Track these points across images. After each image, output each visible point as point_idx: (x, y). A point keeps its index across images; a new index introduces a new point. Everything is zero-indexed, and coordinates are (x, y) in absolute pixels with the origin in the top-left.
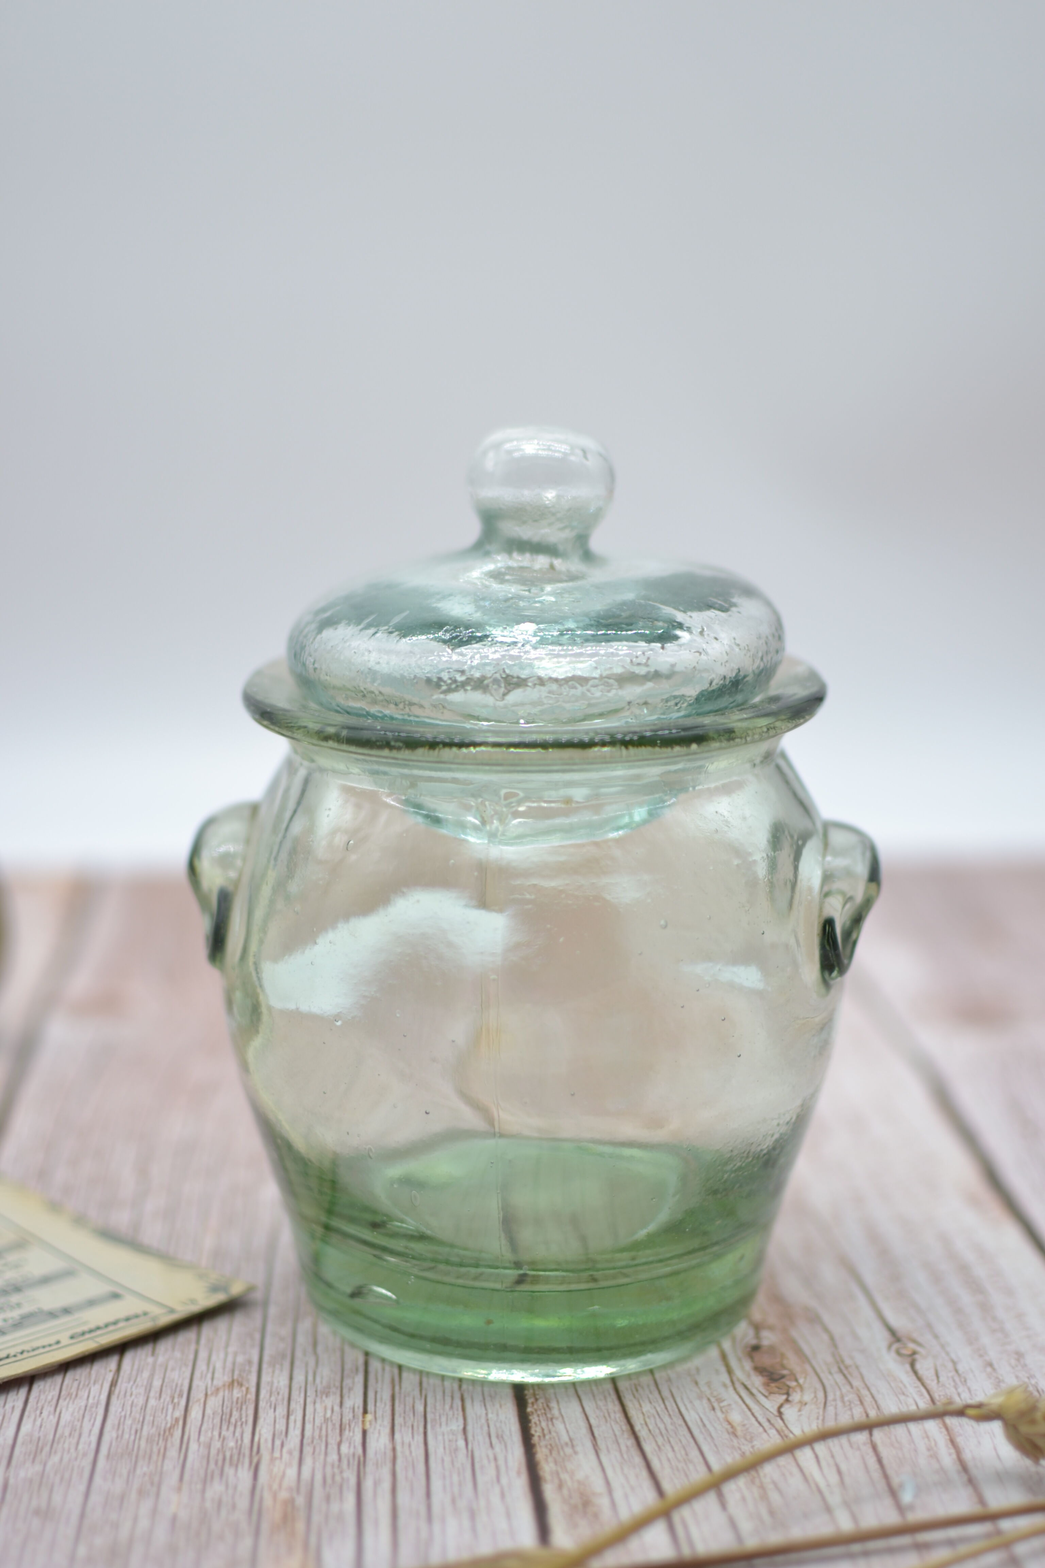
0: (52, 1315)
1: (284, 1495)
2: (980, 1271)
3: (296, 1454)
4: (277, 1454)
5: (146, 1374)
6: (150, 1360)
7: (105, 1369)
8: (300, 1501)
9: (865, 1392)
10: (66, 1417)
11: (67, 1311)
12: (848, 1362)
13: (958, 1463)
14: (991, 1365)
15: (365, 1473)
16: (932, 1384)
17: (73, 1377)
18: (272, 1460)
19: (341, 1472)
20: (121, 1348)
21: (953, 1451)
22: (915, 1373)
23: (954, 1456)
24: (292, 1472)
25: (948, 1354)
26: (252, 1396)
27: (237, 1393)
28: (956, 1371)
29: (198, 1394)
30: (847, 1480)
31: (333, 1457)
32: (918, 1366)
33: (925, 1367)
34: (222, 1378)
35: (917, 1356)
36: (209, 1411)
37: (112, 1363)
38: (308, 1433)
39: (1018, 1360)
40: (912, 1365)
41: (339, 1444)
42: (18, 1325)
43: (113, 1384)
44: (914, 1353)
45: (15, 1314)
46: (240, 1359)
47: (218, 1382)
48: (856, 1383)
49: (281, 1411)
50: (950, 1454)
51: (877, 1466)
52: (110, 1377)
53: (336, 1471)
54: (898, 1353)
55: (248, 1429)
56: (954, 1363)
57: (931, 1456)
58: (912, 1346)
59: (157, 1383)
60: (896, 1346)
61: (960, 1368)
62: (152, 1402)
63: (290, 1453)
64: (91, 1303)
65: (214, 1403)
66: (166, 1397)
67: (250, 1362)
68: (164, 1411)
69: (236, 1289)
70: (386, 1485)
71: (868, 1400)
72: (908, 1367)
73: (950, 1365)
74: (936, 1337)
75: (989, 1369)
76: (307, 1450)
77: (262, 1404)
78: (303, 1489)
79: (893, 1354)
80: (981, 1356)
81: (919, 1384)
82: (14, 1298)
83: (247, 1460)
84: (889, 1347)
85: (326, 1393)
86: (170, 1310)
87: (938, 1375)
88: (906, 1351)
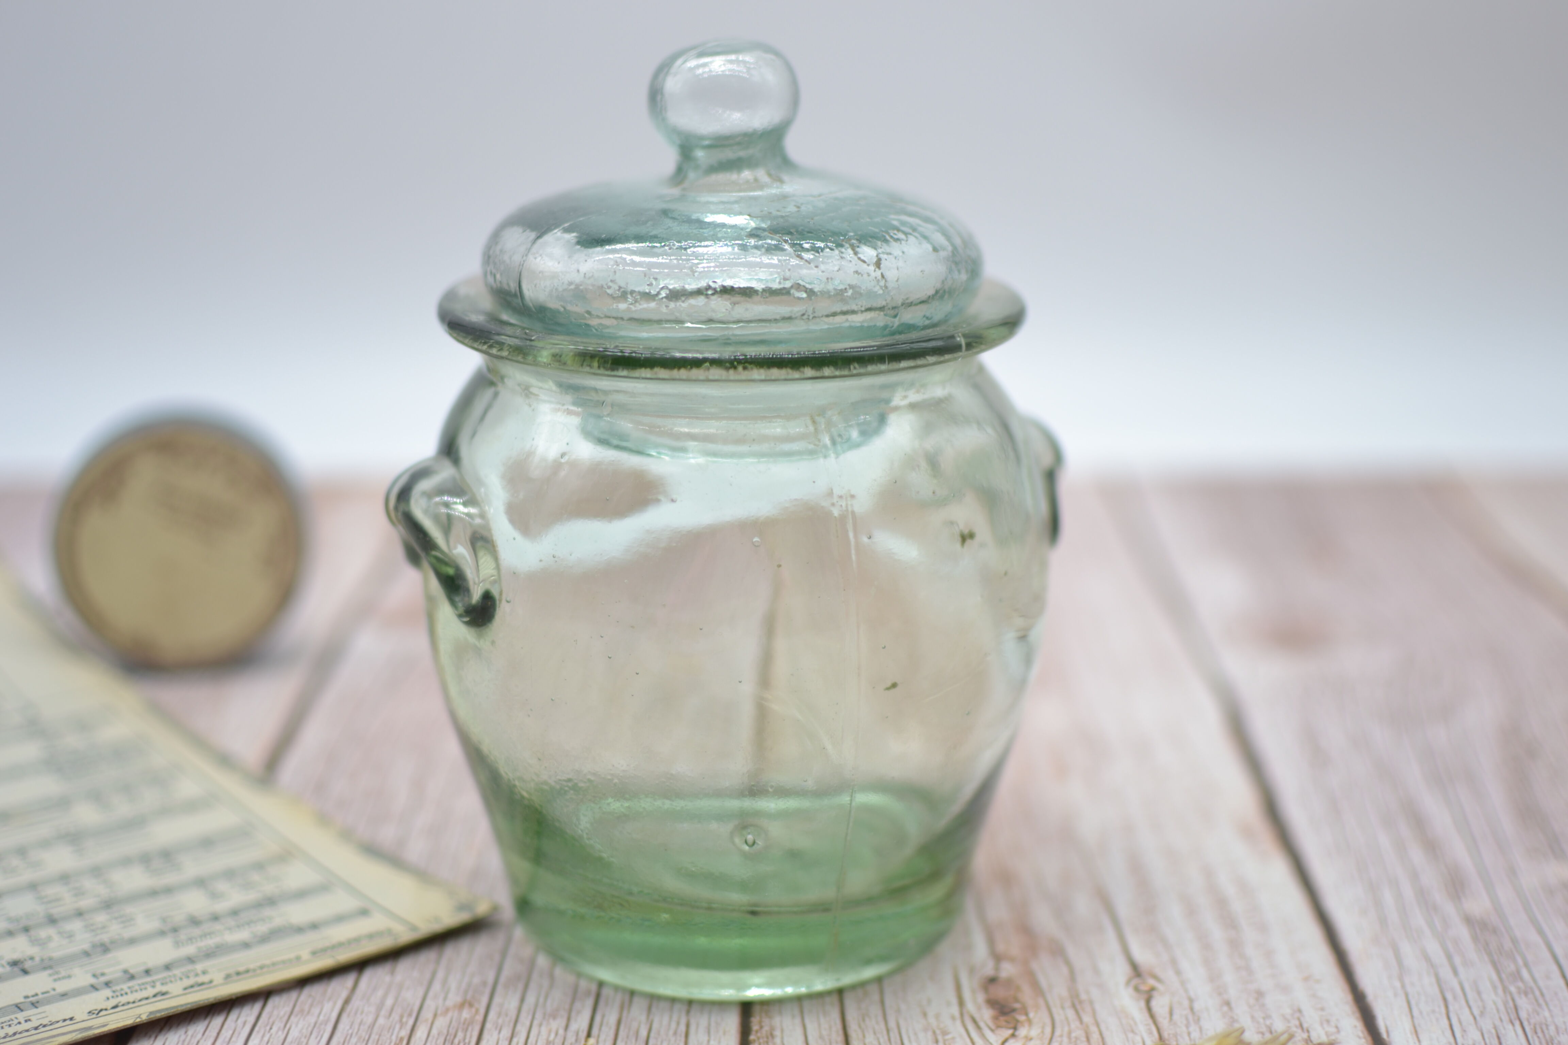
0: (299, 930)
2: (1238, 906)
5: (380, 993)
6: (387, 979)
7: (340, 987)
9: (1093, 1029)
10: (294, 1033)
11: (314, 926)
12: (1083, 996)
14: (1228, 1003)
16: (1164, 1022)
17: (309, 992)
20: (360, 965)
22: (1149, 1009)
25: (1186, 991)
26: (479, 1018)
27: (466, 1014)
28: (1192, 1009)
29: (427, 1014)
32: (1155, 1004)
33: (1160, 1005)
34: (454, 998)
35: (1155, 994)
36: (434, 1032)
37: (349, 980)
39: (1257, 999)
40: (1148, 1002)
42: (265, 939)
43: (347, 1001)
44: (1153, 989)
45: (262, 928)
46: (476, 980)
47: (450, 1003)
48: (1087, 1019)
49: (506, 1033)
52: (344, 994)
54: (1137, 989)
56: (1191, 1000)
58: (1151, 982)
59: (389, 1002)
60: (1136, 981)
61: (1197, 1006)
62: (381, 1021)
64: (340, 919)
65: (441, 1023)
66: (395, 1016)
67: (484, 984)
68: (391, 1031)
69: (482, 909)
71: (1095, 1037)
72: (1143, 1004)
73: (1186, 1003)
74: (1178, 972)
75: (1225, 1009)
77: (488, 1025)
79: (1130, 990)
80: (1220, 994)
81: (1150, 1021)
82: (267, 912)
84: (1128, 983)
85: (554, 1016)
86: (414, 928)
87: (1171, 1013)
88: (1144, 988)
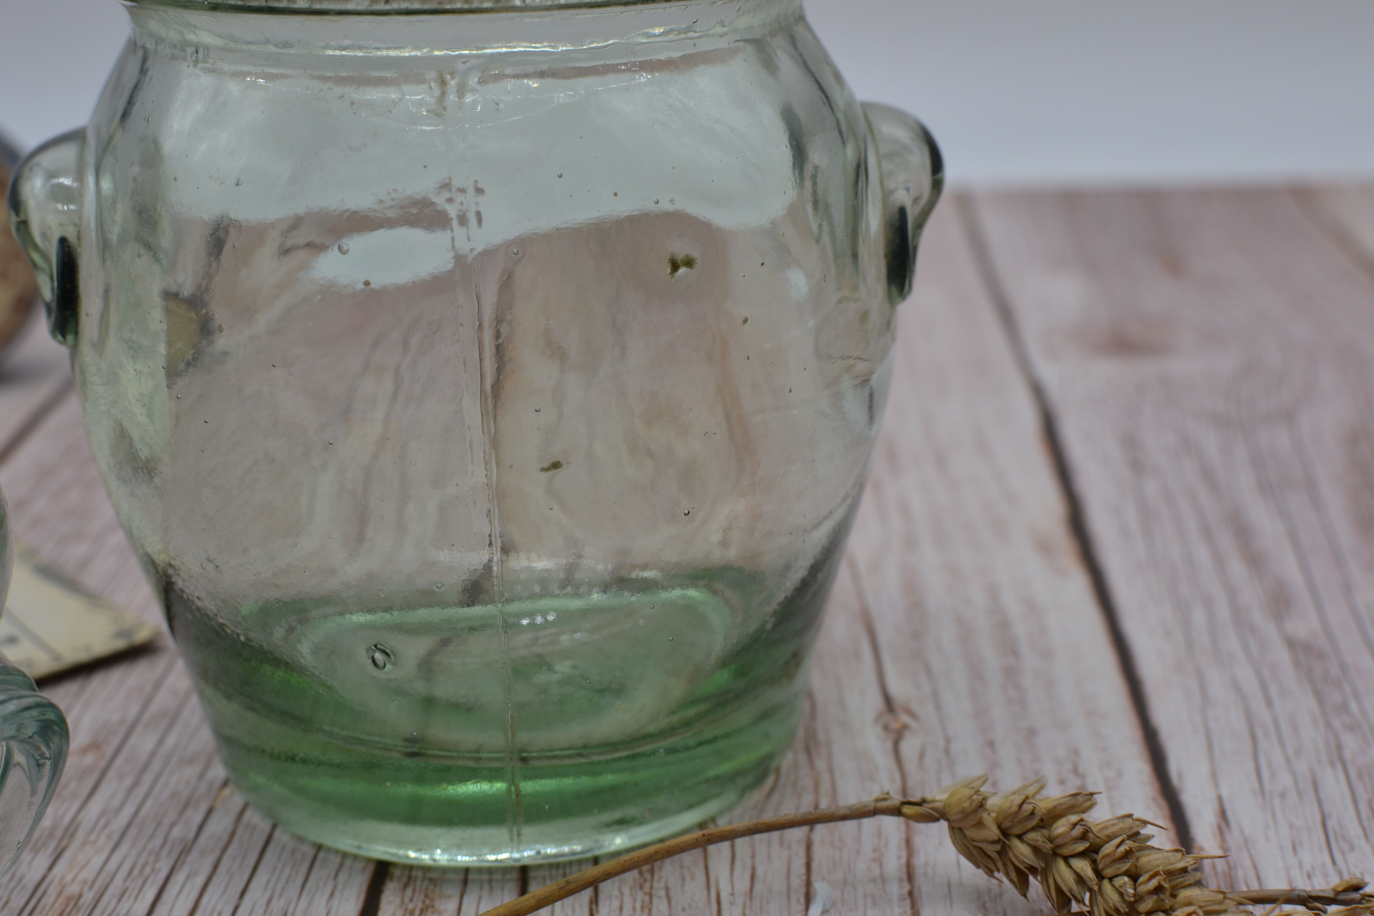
1: (74, 889)
2: (1020, 630)
3: (115, 837)
4: (92, 838)
8: (89, 897)
9: (825, 776)
12: (821, 736)
13: (904, 869)
14: (991, 744)
15: (183, 863)
16: (911, 768)
18: (85, 843)
19: (156, 861)
21: (904, 854)
22: (896, 752)
23: (903, 861)
24: (97, 861)
25: (944, 729)
26: (102, 764)
27: (88, 760)
28: (947, 751)
30: (758, 887)
31: (158, 841)
32: (902, 744)
33: (909, 747)
34: (81, 741)
35: (907, 733)
38: (144, 812)
39: (1027, 739)
40: (897, 742)
41: (172, 826)
44: (905, 727)
46: (116, 719)
48: (820, 764)
49: (128, 782)
50: (899, 857)
51: (803, 870)
53: (151, 859)
54: (886, 728)
55: (76, 805)
56: (948, 740)
57: (874, 860)
58: (905, 718)
60: (886, 718)
61: (954, 747)
63: (109, 836)
67: (124, 720)
69: (141, 636)
70: (199, 881)
71: (826, 785)
72: (889, 745)
73: (942, 744)
74: (938, 707)
75: (988, 750)
76: (133, 831)
77: (112, 773)
78: (98, 884)
79: (879, 729)
80: (984, 732)
81: (894, 766)
83: (52, 845)
84: (877, 719)
85: (191, 761)
86: (57, 657)
87: (922, 756)
88: (894, 725)
